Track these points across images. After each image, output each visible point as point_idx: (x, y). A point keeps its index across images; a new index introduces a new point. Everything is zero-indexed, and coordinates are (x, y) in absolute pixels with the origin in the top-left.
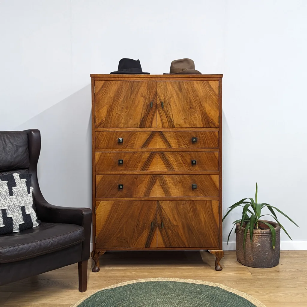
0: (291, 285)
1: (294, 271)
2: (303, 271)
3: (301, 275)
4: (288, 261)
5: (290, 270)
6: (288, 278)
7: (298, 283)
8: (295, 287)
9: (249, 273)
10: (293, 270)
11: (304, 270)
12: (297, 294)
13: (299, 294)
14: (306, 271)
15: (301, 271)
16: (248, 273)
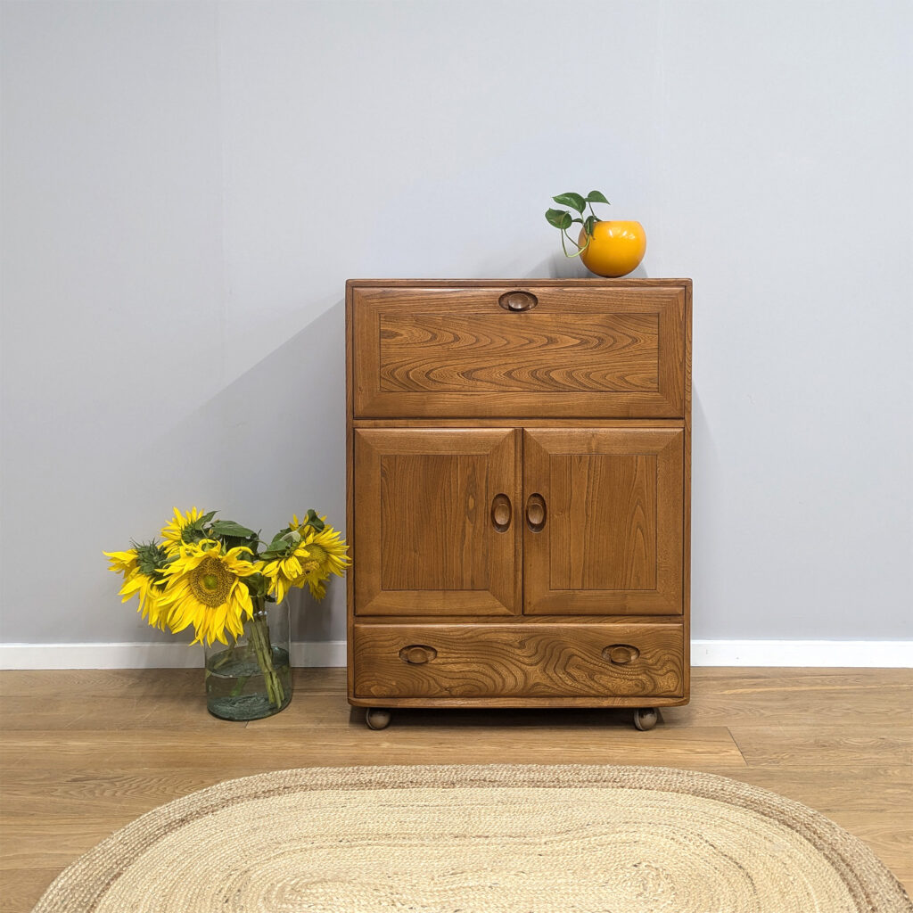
0: (868, 801)
1: (872, 747)
2: (899, 746)
3: (897, 761)
4: (849, 706)
5: (859, 740)
6: (856, 772)
7: (889, 791)
8: (882, 811)
9: (735, 752)
10: (868, 740)
11: (901, 740)
12: (894, 838)
13: (899, 838)
14: (907, 745)
15: (893, 746)
16: (733, 752)
